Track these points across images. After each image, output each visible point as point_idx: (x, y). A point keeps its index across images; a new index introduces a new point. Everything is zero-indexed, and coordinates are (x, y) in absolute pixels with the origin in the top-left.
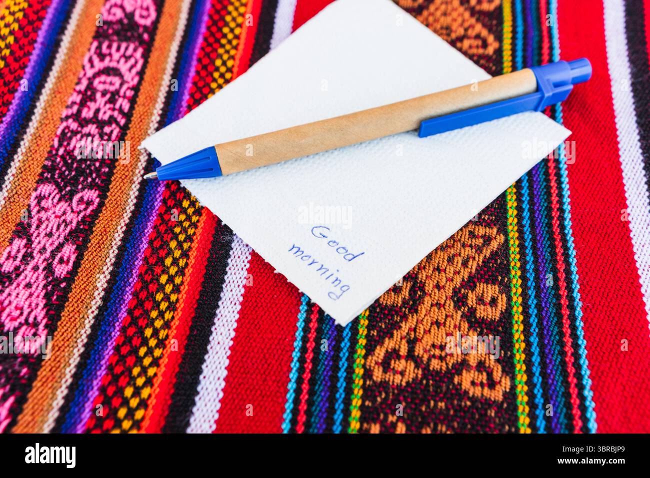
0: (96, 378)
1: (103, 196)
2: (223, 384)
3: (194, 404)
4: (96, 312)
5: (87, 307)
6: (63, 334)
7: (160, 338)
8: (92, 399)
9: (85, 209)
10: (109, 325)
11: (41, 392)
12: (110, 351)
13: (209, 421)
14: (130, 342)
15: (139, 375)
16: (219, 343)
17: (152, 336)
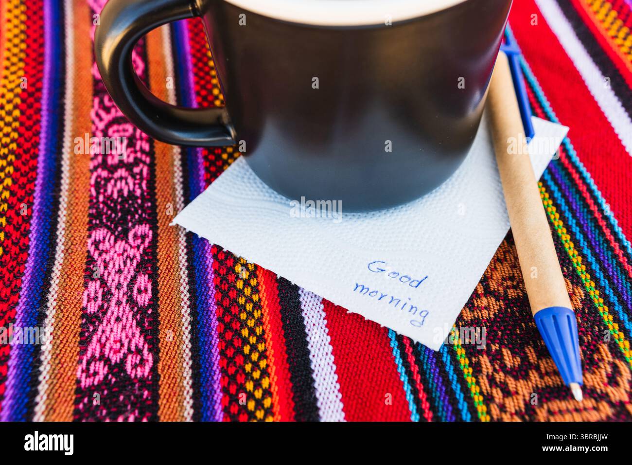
0: (215, 382)
1: (154, 227)
2: (333, 358)
3: (313, 381)
4: (190, 327)
5: (179, 325)
6: (167, 353)
7: (258, 334)
8: (219, 401)
9: (143, 242)
10: (206, 336)
11: (169, 407)
13: (334, 392)
14: (232, 345)
15: (253, 370)
16: (314, 325)
17: (250, 335)
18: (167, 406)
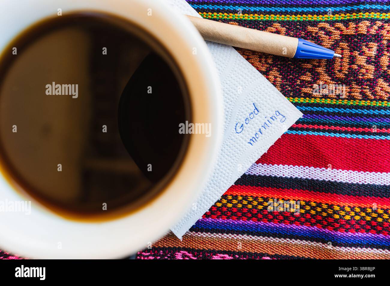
0: (286, 227)
1: (179, 249)
2: (286, 165)
3: (296, 178)
4: (251, 236)
5: (248, 241)
6: (264, 249)
7: (263, 201)
10: (258, 227)
12: (272, 224)
13: (304, 169)
14: (266, 215)
17: (262, 205)
18: (293, 252)
